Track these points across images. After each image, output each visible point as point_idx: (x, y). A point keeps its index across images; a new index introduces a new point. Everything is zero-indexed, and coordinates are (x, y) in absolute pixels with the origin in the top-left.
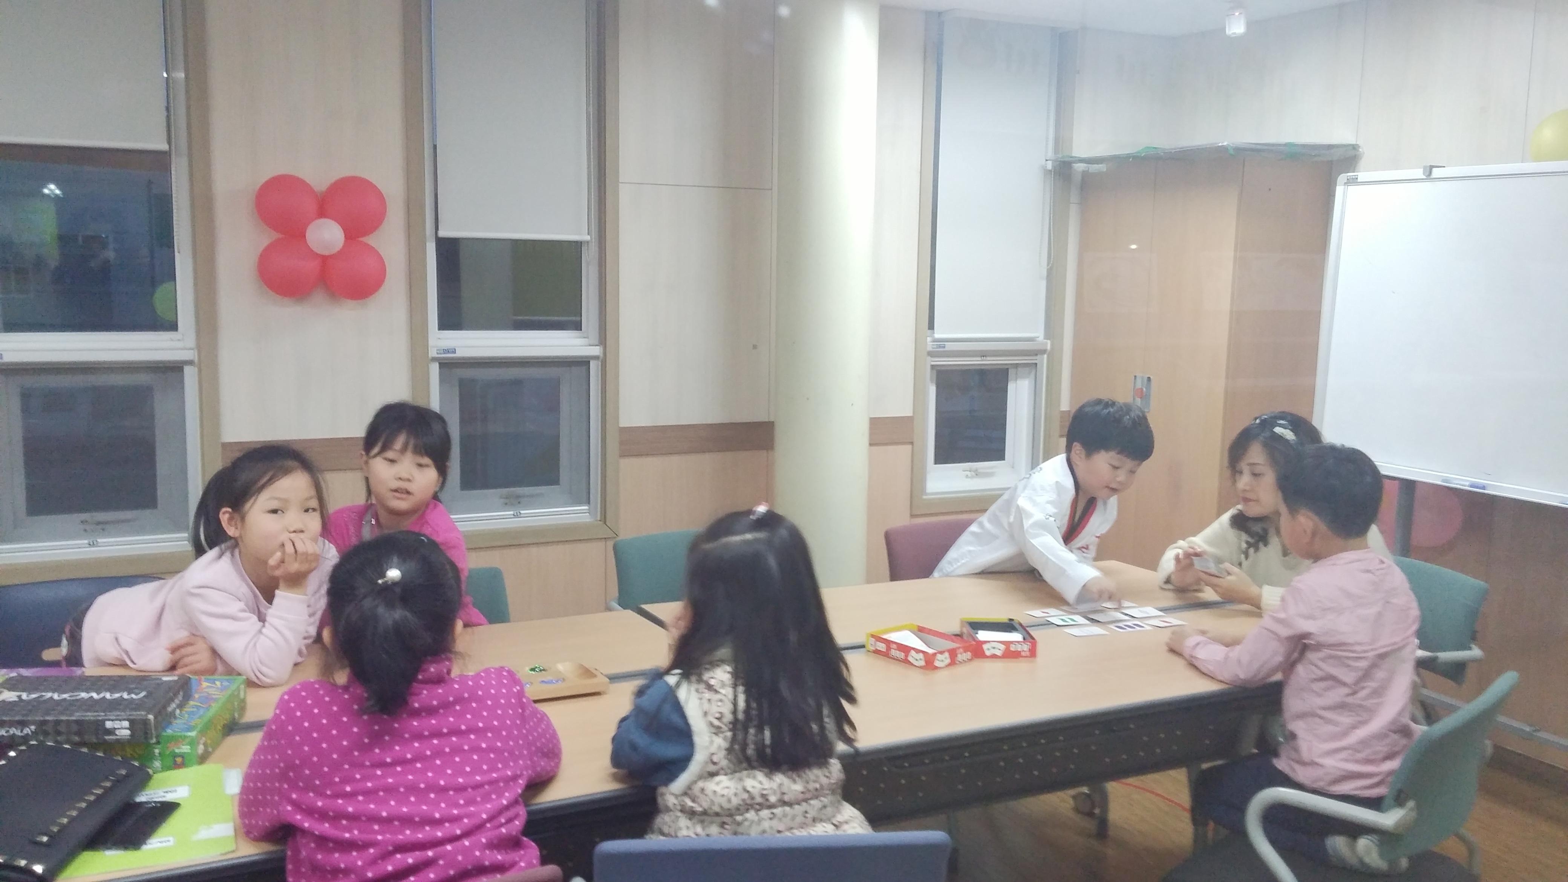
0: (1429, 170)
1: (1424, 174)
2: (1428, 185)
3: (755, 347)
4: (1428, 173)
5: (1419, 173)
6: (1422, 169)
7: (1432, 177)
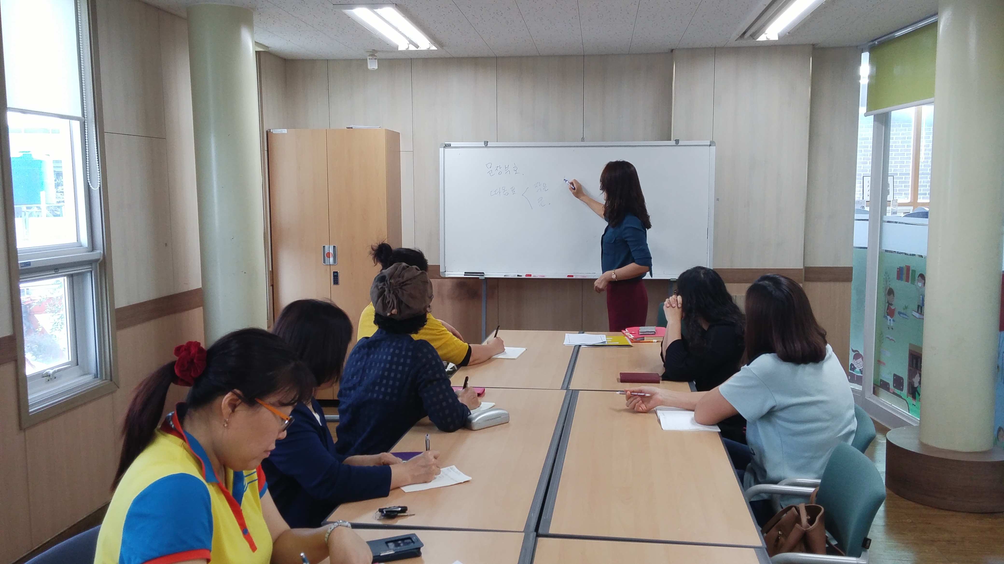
0: (486, 143)
1: (484, 144)
2: (486, 149)
3: (166, 244)
4: (486, 145)
5: (482, 144)
6: (483, 143)
7: (488, 145)
